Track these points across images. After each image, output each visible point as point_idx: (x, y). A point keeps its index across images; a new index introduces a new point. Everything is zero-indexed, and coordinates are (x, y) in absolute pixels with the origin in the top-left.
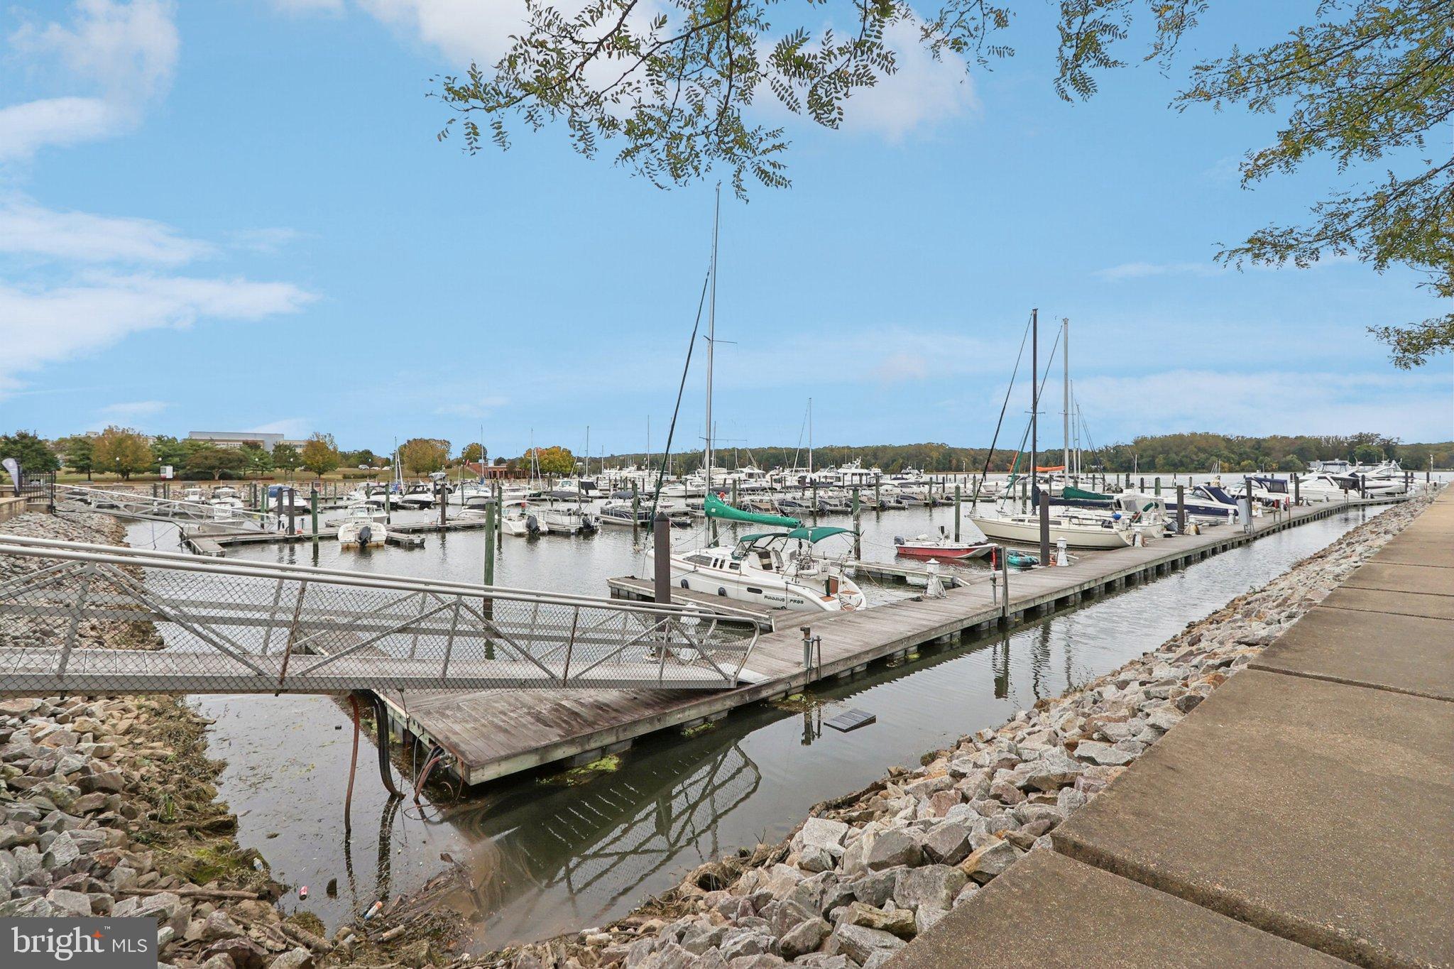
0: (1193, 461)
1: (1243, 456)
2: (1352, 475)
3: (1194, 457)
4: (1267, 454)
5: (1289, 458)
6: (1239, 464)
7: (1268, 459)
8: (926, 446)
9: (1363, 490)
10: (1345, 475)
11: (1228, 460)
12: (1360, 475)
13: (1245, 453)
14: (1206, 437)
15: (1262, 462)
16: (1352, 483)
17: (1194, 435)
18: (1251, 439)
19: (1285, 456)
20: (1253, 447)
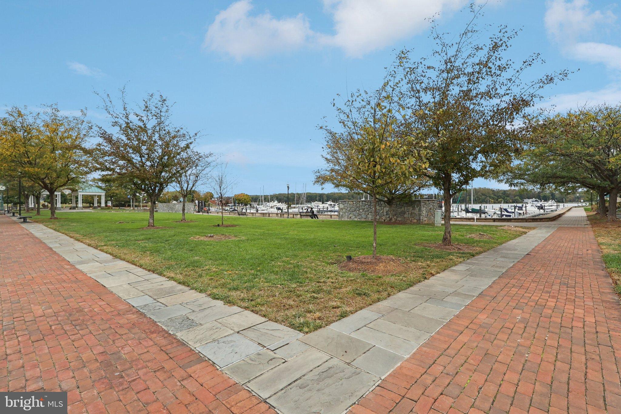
0: (480, 199)
1: (499, 197)
2: (541, 205)
3: (480, 197)
4: (508, 196)
5: (516, 198)
6: (497, 200)
7: (508, 198)
9: (544, 210)
10: (539, 205)
11: (493, 198)
12: (543, 205)
13: (500, 196)
14: (484, 189)
15: (506, 199)
16: (541, 208)
17: (480, 188)
18: (502, 190)
19: (515, 197)
20: (502, 194)
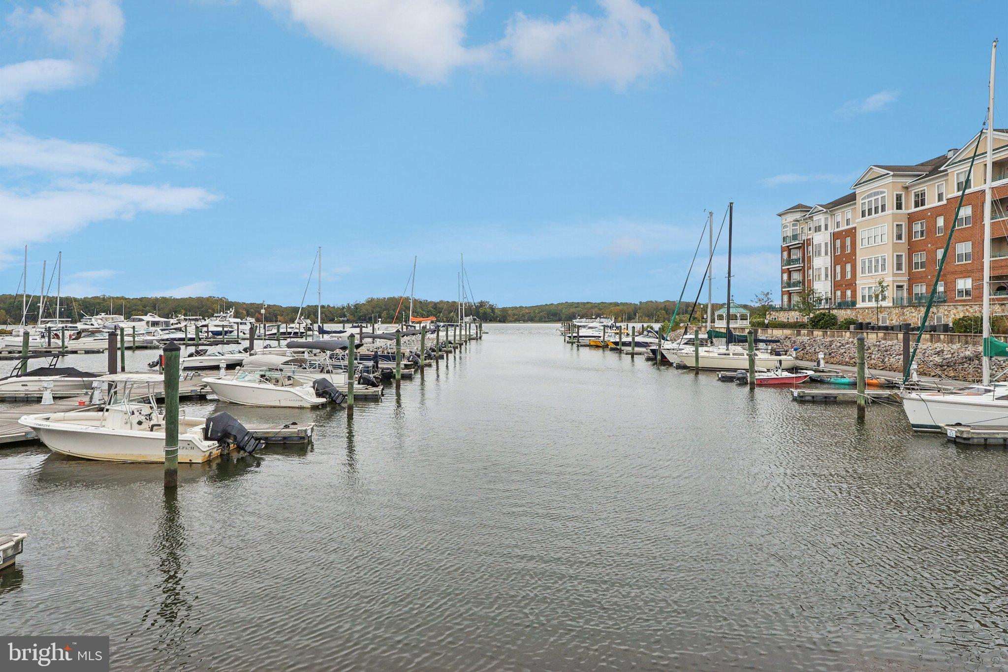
8: (208, 299)
